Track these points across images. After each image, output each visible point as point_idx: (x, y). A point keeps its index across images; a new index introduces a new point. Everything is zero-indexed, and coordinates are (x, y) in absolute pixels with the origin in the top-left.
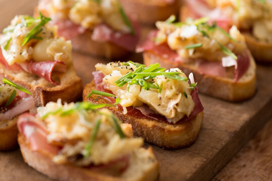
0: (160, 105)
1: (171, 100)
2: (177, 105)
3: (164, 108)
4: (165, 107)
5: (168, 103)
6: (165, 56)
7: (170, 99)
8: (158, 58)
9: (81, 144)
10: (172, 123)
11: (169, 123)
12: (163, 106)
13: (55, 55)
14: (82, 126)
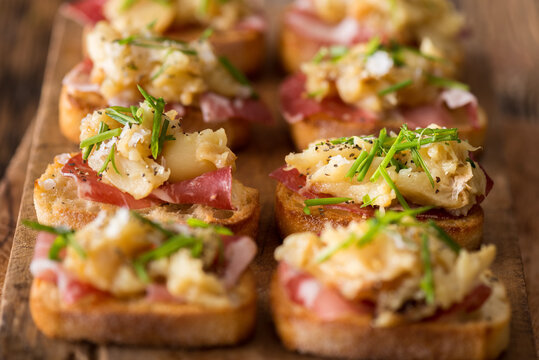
0: (437, 191)
1: (456, 178)
2: (468, 183)
3: (448, 195)
4: (449, 192)
5: (450, 184)
6: (347, 117)
7: (452, 177)
8: (335, 124)
9: (409, 283)
10: (461, 217)
11: (456, 218)
12: (444, 192)
13: (215, 158)
14: (400, 252)
